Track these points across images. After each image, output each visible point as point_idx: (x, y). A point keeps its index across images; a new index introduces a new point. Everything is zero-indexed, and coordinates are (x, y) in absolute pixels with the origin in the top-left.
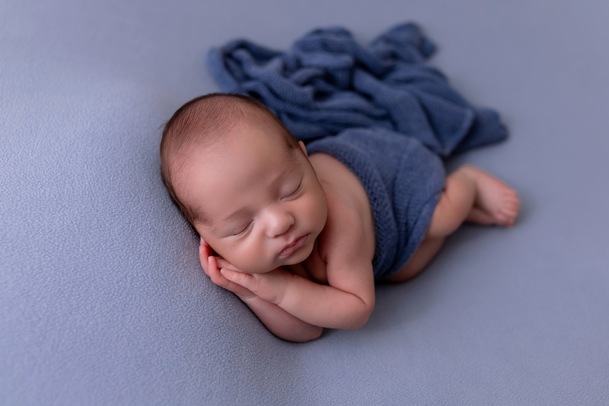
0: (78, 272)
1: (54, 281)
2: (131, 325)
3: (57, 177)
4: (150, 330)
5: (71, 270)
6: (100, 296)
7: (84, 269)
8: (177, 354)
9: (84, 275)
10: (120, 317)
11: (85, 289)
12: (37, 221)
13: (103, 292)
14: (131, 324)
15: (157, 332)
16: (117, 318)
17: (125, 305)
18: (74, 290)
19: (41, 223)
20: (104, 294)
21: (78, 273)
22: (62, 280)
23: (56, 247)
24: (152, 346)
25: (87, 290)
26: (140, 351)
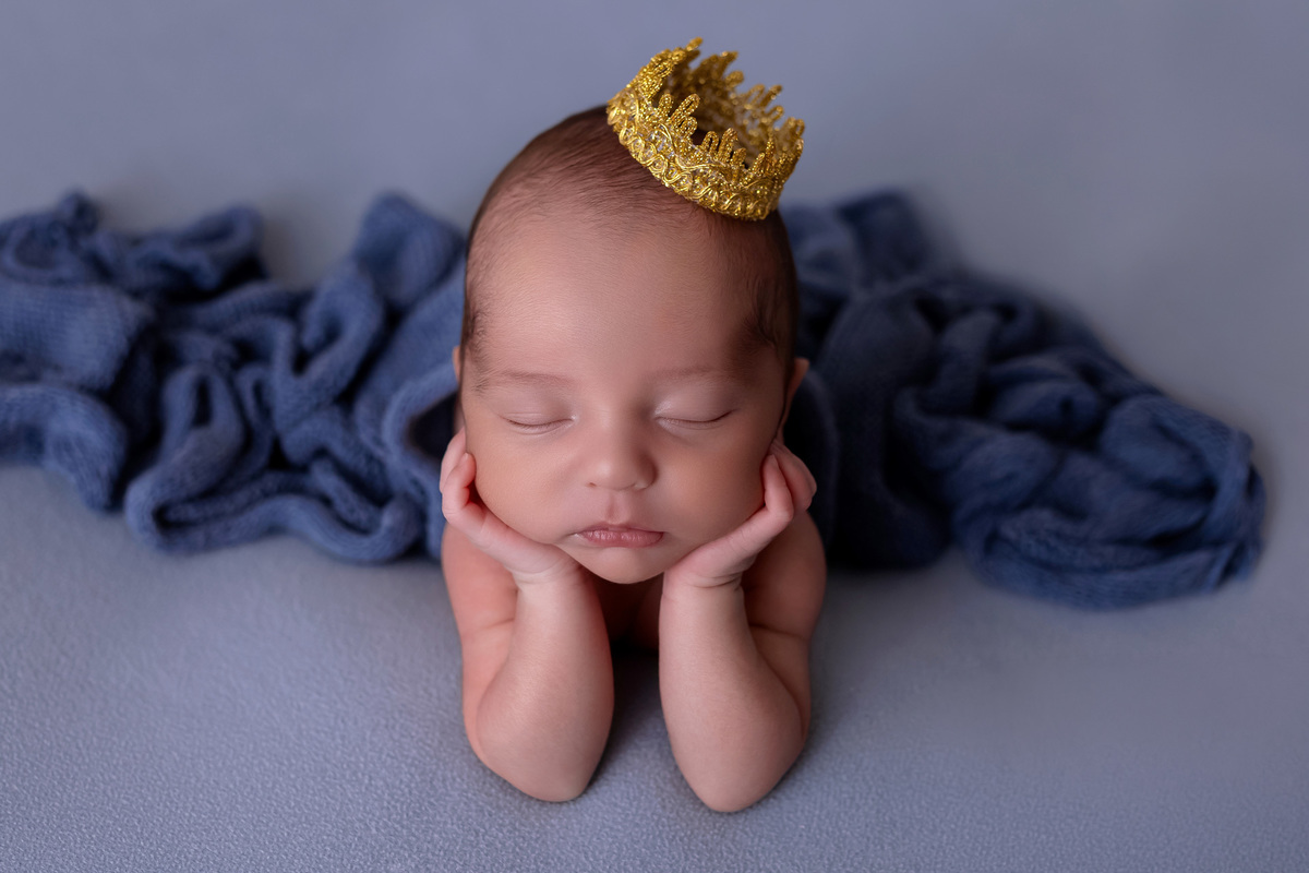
2: (760, 841)
3: (371, 743)
4: (789, 818)
5: (584, 859)
6: (670, 851)
7: (595, 839)
9: (606, 847)
10: (732, 846)
11: (638, 862)
12: (436, 836)
13: (666, 842)
14: (756, 840)
15: (802, 811)
16: (732, 853)
19: (446, 833)
20: (670, 844)
21: (597, 853)
23: (517, 850)
24: (825, 835)
25: (642, 862)
26: (821, 857)
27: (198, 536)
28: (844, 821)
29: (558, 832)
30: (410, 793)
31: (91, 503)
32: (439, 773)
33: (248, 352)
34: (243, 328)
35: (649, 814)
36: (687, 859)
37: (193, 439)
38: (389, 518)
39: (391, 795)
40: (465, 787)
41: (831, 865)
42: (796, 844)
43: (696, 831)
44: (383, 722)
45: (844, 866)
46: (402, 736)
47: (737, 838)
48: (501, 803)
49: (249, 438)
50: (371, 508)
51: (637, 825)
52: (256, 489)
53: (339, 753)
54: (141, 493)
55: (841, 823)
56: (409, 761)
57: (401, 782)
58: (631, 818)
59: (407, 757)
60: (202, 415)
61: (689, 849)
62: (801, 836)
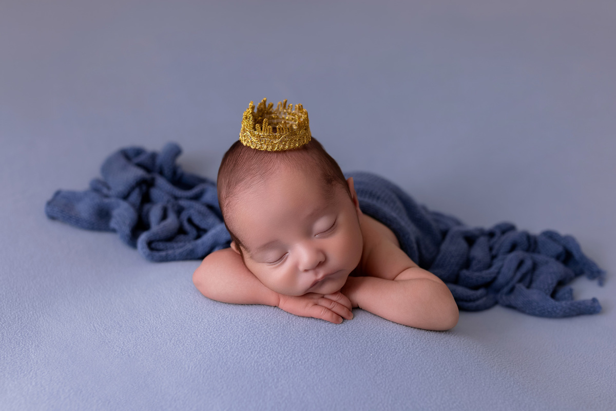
0: (284, 347)
1: (274, 363)
4: (368, 350)
6: (314, 352)
8: (399, 353)
11: (300, 354)
13: (314, 348)
14: (352, 355)
17: (336, 347)
18: (293, 359)
22: (279, 359)
26: (375, 369)
28: (389, 357)
29: (272, 337)
35: (311, 337)
36: (320, 356)
41: (378, 373)
42: (367, 361)
45: (383, 374)
51: (305, 340)
55: (387, 357)
61: (322, 353)
62: (370, 358)
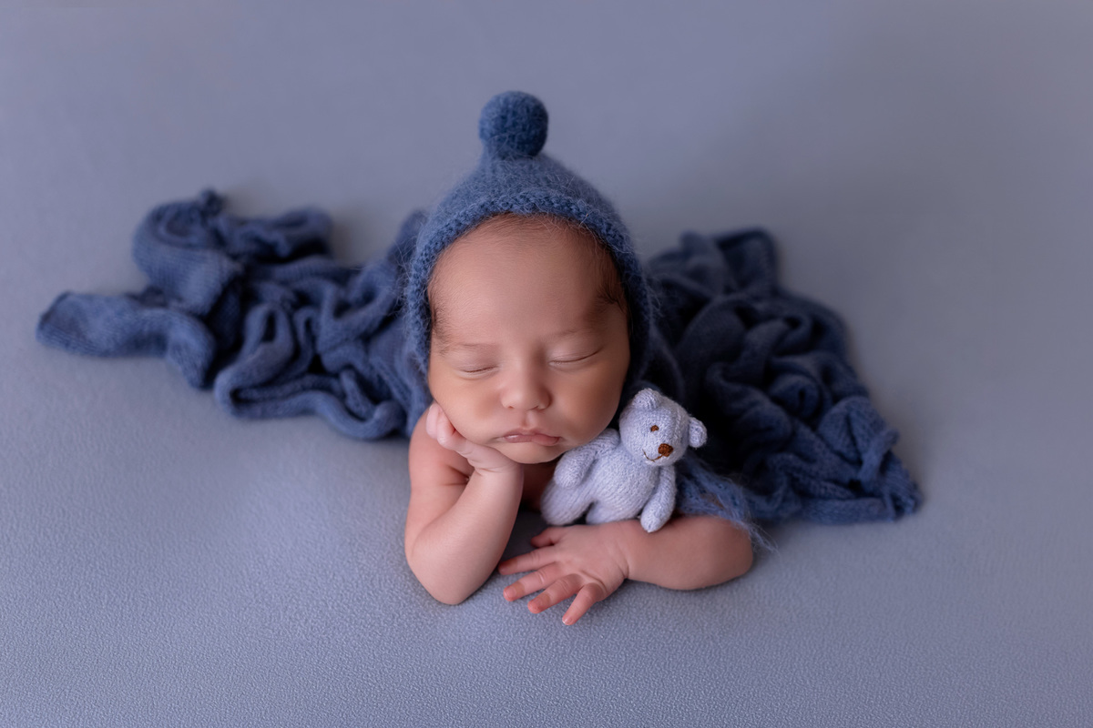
12: (368, 615)
27: (258, 409)
29: (445, 622)
30: (357, 586)
31: (192, 383)
32: (377, 576)
33: (304, 300)
34: (304, 285)
37: (260, 350)
38: (380, 413)
39: (345, 587)
40: (392, 586)
43: (532, 629)
44: (348, 540)
46: (358, 550)
47: (559, 637)
48: (413, 599)
49: (297, 352)
50: (370, 405)
51: (495, 622)
52: (298, 384)
53: (317, 557)
54: (225, 380)
56: (360, 566)
57: (353, 579)
58: (491, 617)
59: (359, 564)
60: (269, 335)
